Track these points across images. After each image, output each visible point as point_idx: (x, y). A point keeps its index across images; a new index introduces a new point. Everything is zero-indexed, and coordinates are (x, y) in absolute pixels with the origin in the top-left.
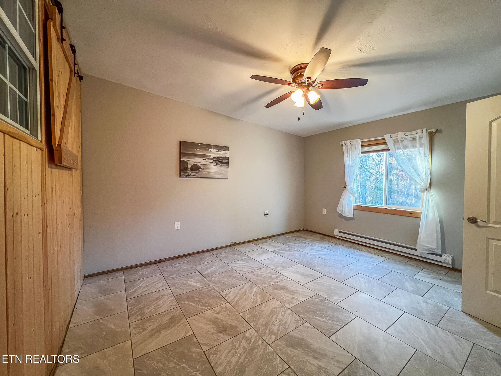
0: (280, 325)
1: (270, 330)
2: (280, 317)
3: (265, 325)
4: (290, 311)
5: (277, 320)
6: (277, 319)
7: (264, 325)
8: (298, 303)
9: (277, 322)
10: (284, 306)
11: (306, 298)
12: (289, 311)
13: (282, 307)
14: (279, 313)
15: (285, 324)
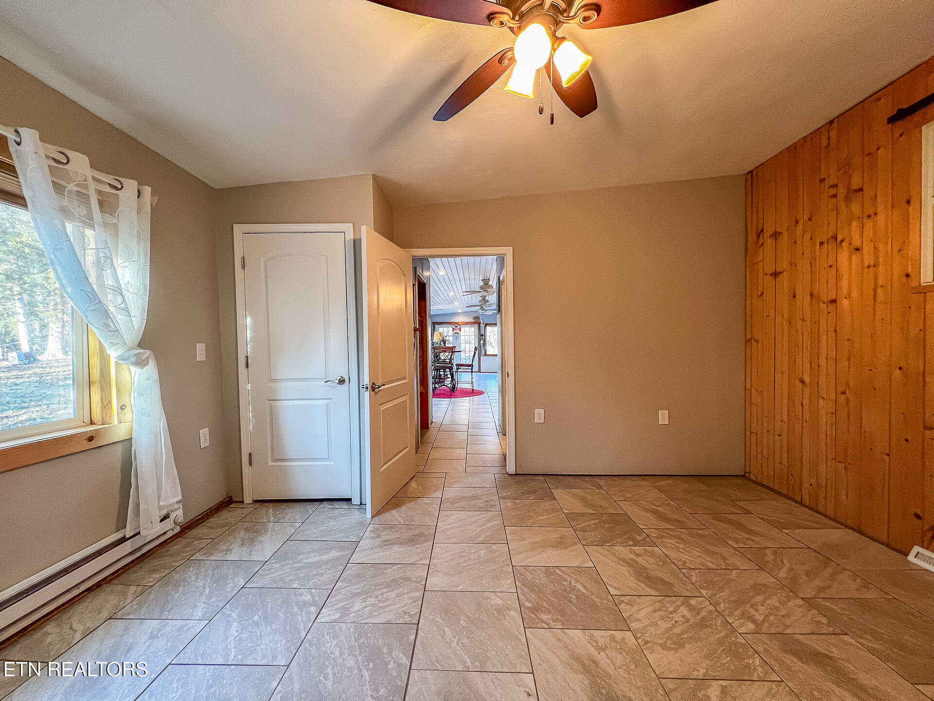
0: (671, 613)
1: (698, 614)
2: (663, 625)
3: (706, 626)
4: (630, 626)
5: (673, 622)
6: (673, 625)
7: (710, 626)
8: (597, 633)
9: (676, 619)
10: (640, 641)
11: (566, 634)
12: (634, 625)
13: (646, 642)
14: (663, 633)
15: (659, 610)
